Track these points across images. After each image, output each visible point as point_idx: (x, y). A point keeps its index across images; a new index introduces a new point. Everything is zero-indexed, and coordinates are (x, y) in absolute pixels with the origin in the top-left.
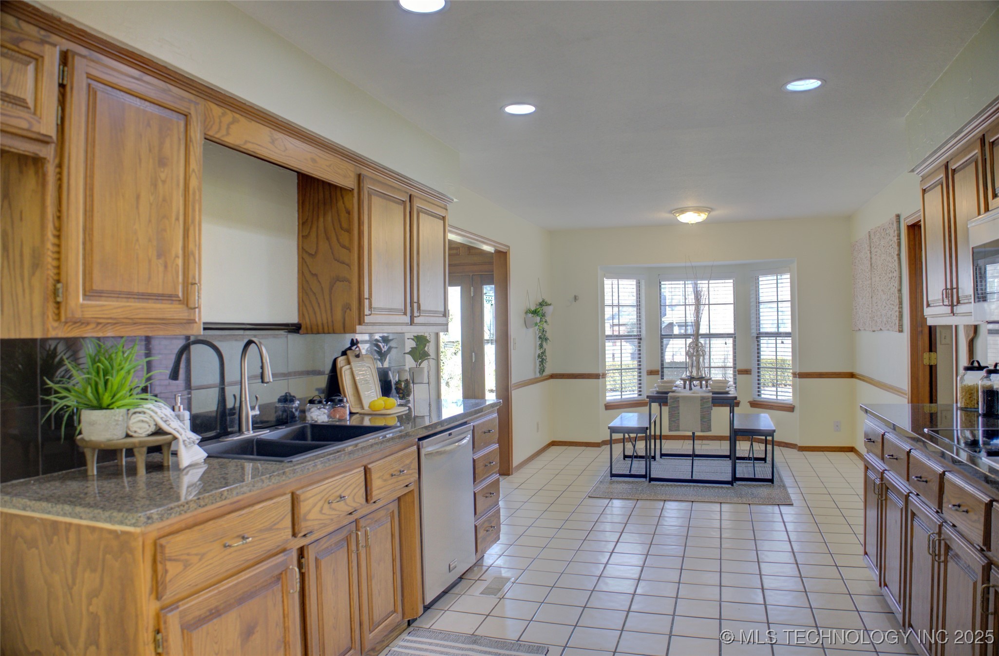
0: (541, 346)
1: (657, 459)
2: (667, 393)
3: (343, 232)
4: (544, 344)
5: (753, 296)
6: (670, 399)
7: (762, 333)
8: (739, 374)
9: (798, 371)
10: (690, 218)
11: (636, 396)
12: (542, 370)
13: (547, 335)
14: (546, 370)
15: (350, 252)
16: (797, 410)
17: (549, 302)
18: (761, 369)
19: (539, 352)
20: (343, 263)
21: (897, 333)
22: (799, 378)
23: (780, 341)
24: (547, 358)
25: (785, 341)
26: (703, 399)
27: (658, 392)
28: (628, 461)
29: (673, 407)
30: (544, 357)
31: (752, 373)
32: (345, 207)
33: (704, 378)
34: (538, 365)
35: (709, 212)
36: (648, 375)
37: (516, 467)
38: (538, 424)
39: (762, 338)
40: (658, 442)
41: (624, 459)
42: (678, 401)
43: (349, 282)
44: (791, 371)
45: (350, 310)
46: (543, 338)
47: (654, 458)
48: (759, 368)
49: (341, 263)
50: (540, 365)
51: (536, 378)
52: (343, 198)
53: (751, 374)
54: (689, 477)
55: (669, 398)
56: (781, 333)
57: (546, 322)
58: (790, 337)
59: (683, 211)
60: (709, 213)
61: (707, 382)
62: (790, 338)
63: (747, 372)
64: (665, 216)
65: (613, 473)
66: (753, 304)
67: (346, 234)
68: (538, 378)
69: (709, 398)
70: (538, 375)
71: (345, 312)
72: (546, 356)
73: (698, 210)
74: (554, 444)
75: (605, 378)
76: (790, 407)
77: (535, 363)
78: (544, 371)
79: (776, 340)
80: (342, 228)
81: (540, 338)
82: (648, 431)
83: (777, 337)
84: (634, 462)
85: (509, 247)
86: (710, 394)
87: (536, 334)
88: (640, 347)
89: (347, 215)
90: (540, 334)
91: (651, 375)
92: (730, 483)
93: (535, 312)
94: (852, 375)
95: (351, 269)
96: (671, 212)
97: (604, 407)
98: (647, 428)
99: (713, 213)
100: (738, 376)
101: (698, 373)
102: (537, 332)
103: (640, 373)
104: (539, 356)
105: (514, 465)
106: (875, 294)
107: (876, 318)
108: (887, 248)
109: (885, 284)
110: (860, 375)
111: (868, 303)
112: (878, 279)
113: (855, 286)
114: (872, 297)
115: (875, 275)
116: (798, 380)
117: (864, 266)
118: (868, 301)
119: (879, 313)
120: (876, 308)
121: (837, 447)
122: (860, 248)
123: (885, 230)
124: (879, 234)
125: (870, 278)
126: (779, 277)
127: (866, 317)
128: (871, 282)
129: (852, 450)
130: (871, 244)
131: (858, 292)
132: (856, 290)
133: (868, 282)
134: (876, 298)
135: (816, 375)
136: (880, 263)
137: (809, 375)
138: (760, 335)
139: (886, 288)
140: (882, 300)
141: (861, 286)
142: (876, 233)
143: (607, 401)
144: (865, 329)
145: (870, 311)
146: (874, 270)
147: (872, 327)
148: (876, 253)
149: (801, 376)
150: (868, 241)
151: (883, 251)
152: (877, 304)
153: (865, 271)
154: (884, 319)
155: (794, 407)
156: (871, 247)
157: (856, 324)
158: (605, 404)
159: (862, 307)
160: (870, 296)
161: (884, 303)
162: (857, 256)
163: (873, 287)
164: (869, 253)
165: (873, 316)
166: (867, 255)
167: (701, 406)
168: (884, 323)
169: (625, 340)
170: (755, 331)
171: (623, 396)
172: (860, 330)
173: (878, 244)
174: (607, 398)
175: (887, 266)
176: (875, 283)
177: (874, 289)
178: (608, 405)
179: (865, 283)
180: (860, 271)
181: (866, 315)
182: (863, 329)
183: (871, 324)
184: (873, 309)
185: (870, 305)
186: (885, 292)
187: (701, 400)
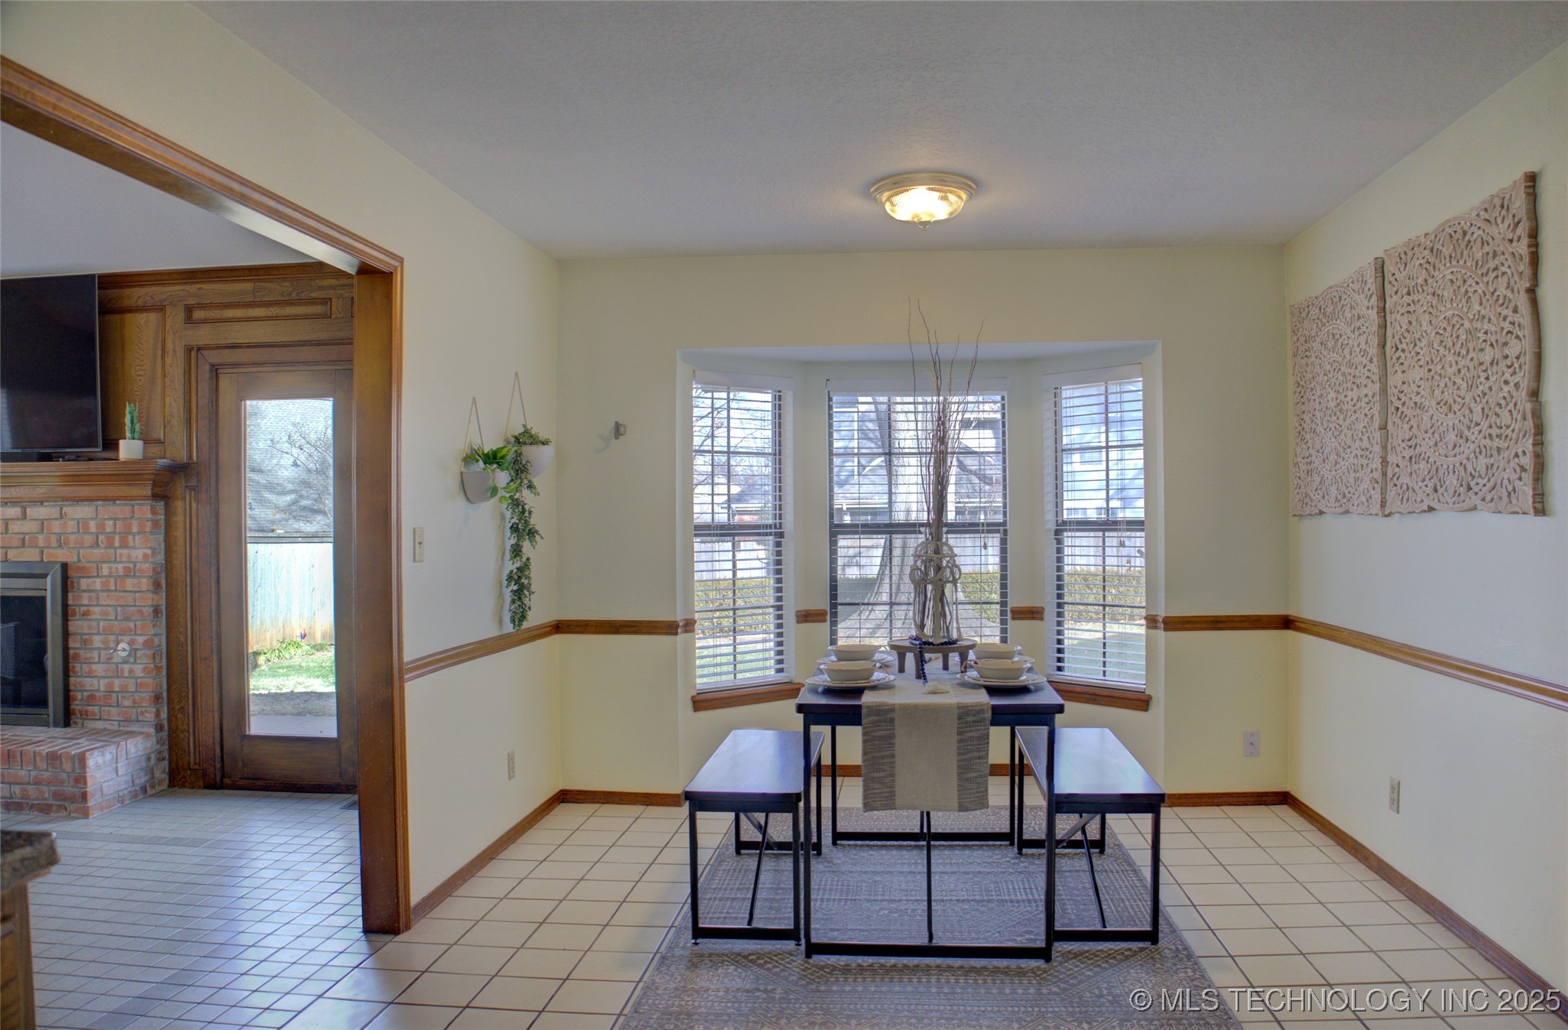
0: (517, 551)
1: (824, 850)
2: (858, 692)
4: (526, 545)
5: (1047, 434)
6: (869, 715)
7: (1064, 523)
8: (1013, 619)
9: (1162, 612)
11: (773, 672)
12: (520, 616)
13: (532, 521)
14: (530, 615)
16: (1158, 708)
17: (543, 436)
18: (1066, 607)
19: (511, 566)
22: (1165, 630)
23: (1115, 542)
24: (533, 581)
25: (1129, 542)
26: (965, 713)
27: (829, 691)
28: (750, 861)
29: (871, 737)
30: (524, 581)
31: (1046, 615)
33: (954, 642)
34: (508, 597)
35: (968, 190)
36: (798, 622)
37: (416, 906)
38: (511, 759)
39: (1067, 534)
40: (827, 782)
41: (738, 853)
42: (892, 720)
44: (1143, 612)
46: (523, 530)
47: (817, 848)
48: (1060, 606)
50: (513, 602)
51: (502, 637)
53: (1042, 619)
55: (864, 711)
56: (1115, 523)
57: (530, 487)
58: (1143, 530)
60: (970, 197)
61: (963, 657)
62: (1143, 534)
63: (1033, 614)
64: (849, 204)
65: (700, 925)
66: (1049, 452)
68: (508, 635)
69: (981, 711)
70: (509, 628)
72: (529, 578)
74: (564, 797)
75: (692, 631)
76: (1139, 700)
77: (501, 595)
78: (523, 617)
79: (1103, 537)
81: (514, 529)
82: (801, 804)
83: (1105, 530)
84: (765, 860)
85: (401, 260)
86: (982, 698)
87: (503, 517)
88: (779, 553)
90: (515, 520)
91: (806, 621)
92: (1043, 951)
93: (493, 458)
94: (1286, 623)
96: (864, 190)
97: (690, 705)
98: (798, 796)
99: (979, 195)
100: (1011, 624)
101: (936, 629)
102: (508, 514)
103: (780, 617)
104: (510, 578)
105: (415, 897)
106: (1403, 417)
107: (1405, 480)
108: (1470, 281)
109: (1459, 381)
110: (1315, 624)
111: (1365, 444)
112: (1416, 374)
113: (1304, 408)
114: (1383, 427)
115: (1405, 367)
116: (1161, 634)
117: (1347, 352)
118: (1365, 438)
119: (1423, 464)
120: (1408, 453)
121: (1252, 794)
122: (1329, 310)
123: (1459, 235)
124: (1427, 253)
125: (1376, 378)
126: (1112, 388)
127: (1352, 480)
128: (1384, 391)
129: (1284, 798)
130: (1387, 286)
131: (1318, 421)
132: (1306, 417)
133: (1365, 391)
134: (1406, 427)
135: (1206, 622)
136: (1429, 329)
137: (1189, 622)
138: (1062, 527)
139: (1462, 393)
140: (1442, 429)
141: (1332, 404)
142: (1410, 254)
143: (698, 687)
144: (1347, 512)
145: (1376, 463)
146: (1399, 353)
147: (1383, 504)
148: (1412, 308)
149: (1173, 624)
150: (1371, 285)
151: (1447, 294)
152: (1413, 443)
153: (1350, 365)
154: (1452, 481)
155: (1150, 697)
156: (1383, 297)
157: (1307, 500)
158: (693, 697)
159: (1333, 457)
160: (1377, 423)
161: (1451, 437)
162: (1313, 333)
163: (1394, 399)
164: (1373, 314)
165: (1390, 475)
166: (1362, 321)
167: (959, 733)
168: (1451, 491)
169: (742, 538)
170: (1050, 517)
171: (739, 676)
172: (1321, 513)
173: (1420, 281)
174: (698, 681)
175: (1469, 332)
176: (1404, 387)
177: (1398, 404)
178: (699, 697)
179: (1349, 393)
180: (1328, 367)
181: (1353, 475)
182: (1342, 510)
183: (1377, 496)
184: (1390, 458)
185: (1377, 449)
186: (1456, 408)
187: (959, 718)
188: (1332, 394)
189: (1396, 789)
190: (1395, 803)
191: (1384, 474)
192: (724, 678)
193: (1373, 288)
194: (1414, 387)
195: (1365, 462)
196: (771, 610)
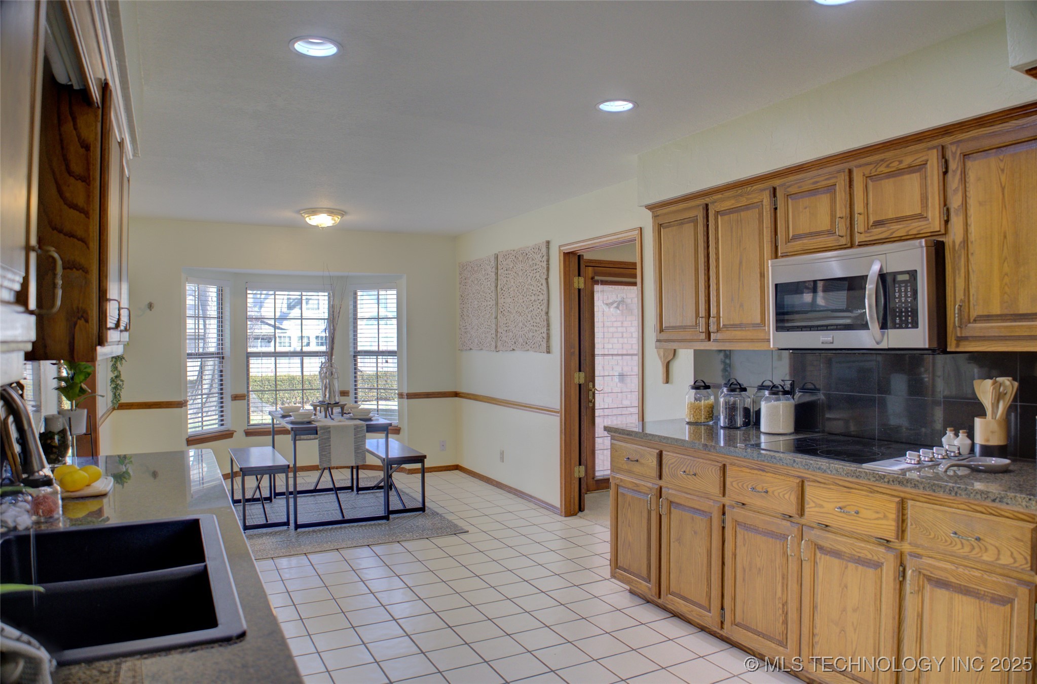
0: (115, 367)
3: (72, 180)
4: (118, 364)
5: (351, 311)
6: (320, 430)
7: (359, 352)
9: (405, 391)
10: (323, 220)
11: (218, 426)
12: (117, 400)
14: (121, 398)
15: (88, 218)
16: (404, 433)
18: (359, 390)
19: (112, 375)
20: (72, 235)
21: (546, 355)
22: (407, 398)
23: (382, 360)
24: (122, 382)
25: (389, 361)
27: (293, 423)
29: (322, 439)
30: (118, 382)
31: (350, 394)
32: (79, 137)
33: (338, 403)
34: (111, 392)
35: (342, 215)
36: (232, 400)
39: (359, 357)
42: (329, 432)
43: (86, 271)
44: (397, 392)
45: (87, 321)
48: (356, 390)
49: (65, 235)
52: (74, 119)
53: (348, 396)
54: (340, 518)
56: (383, 352)
58: (396, 356)
59: (314, 211)
60: (342, 218)
61: (343, 409)
63: (345, 394)
64: (288, 214)
65: (247, 524)
66: (351, 320)
67: (80, 185)
69: (363, 426)
71: (75, 324)
72: (120, 380)
73: (331, 212)
75: (186, 406)
76: (396, 430)
77: (108, 390)
78: (119, 401)
79: (377, 359)
80: (70, 173)
83: (377, 356)
86: (361, 422)
88: (221, 367)
89: (82, 151)
91: (235, 400)
92: (386, 518)
94: (456, 395)
95: (88, 248)
96: (298, 212)
97: (185, 442)
98: (289, 466)
99: (346, 218)
101: (330, 398)
103: (222, 398)
104: (112, 381)
106: (504, 315)
107: (504, 338)
108: (528, 271)
109: (523, 305)
110: (468, 394)
111: (489, 324)
112: (509, 300)
113: (464, 306)
114: (496, 318)
115: (505, 297)
116: (405, 401)
117: (483, 286)
118: (489, 321)
119: (511, 333)
120: (506, 329)
121: (444, 467)
122: (476, 269)
123: (525, 254)
124: (514, 257)
125: (494, 299)
126: (381, 293)
127: (484, 337)
128: (497, 304)
129: (457, 467)
130: (499, 266)
131: (470, 312)
132: (465, 310)
133: (489, 303)
134: (505, 319)
135: (424, 395)
136: (514, 285)
137: (417, 395)
138: (357, 354)
139: (525, 309)
140: (518, 321)
141: (476, 306)
142: (508, 256)
143: (189, 434)
144: (482, 349)
145: (493, 331)
146: (503, 291)
147: (496, 347)
148: (508, 276)
149: (410, 396)
150: (493, 263)
151: (520, 274)
152: (507, 325)
153: (484, 292)
154: (521, 340)
155: (400, 428)
156: (497, 269)
157: (465, 344)
158: (187, 439)
159: (476, 327)
160: (494, 317)
161: (521, 325)
162: (469, 276)
163: (501, 308)
164: (493, 274)
165: (499, 336)
166: (489, 276)
167: (355, 435)
168: (521, 344)
169: (206, 359)
170: (352, 349)
171: (205, 428)
172: (471, 349)
173: (511, 267)
174: (189, 430)
175: (527, 289)
176: (504, 304)
177: (502, 310)
178: (190, 439)
179: (483, 303)
180: (475, 291)
181: (484, 335)
182: (478, 348)
183: (493, 344)
184: (499, 330)
185: (494, 326)
186: (522, 314)
187: (355, 429)
188: (476, 302)
189: (502, 453)
190: (502, 459)
191: (496, 336)
192: (197, 429)
193: (493, 265)
194: (508, 305)
195: (489, 330)
196: (217, 395)
